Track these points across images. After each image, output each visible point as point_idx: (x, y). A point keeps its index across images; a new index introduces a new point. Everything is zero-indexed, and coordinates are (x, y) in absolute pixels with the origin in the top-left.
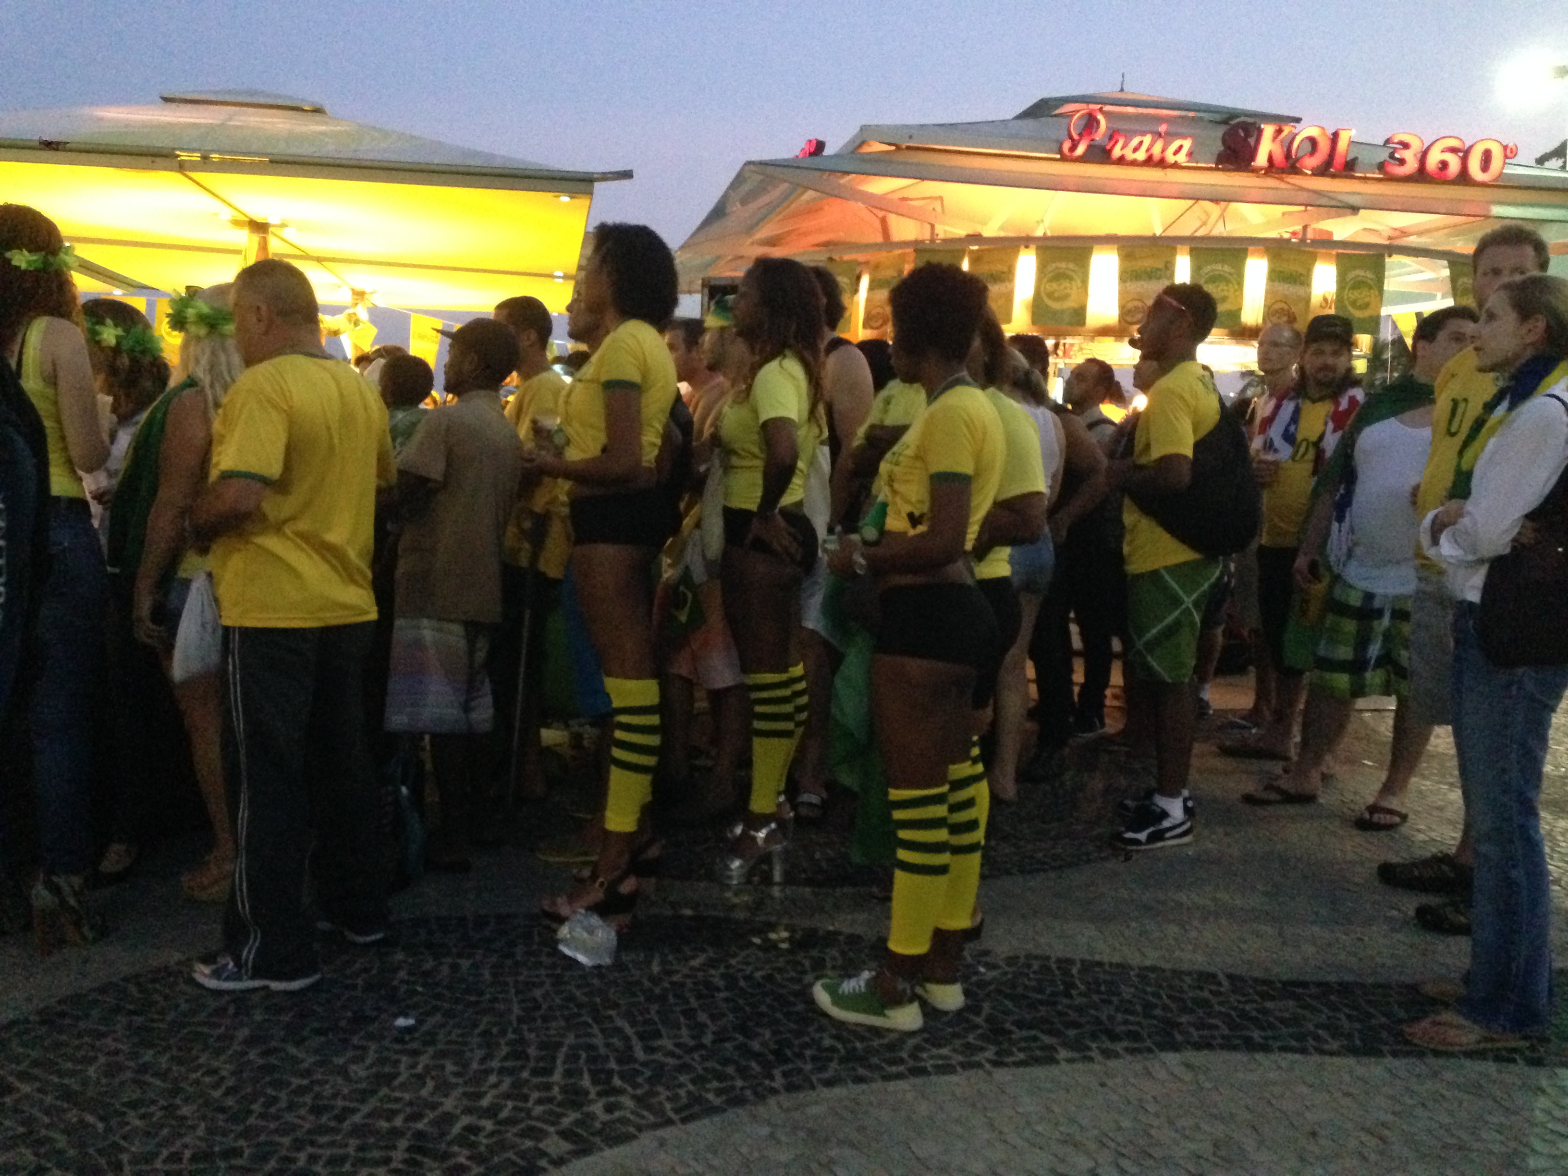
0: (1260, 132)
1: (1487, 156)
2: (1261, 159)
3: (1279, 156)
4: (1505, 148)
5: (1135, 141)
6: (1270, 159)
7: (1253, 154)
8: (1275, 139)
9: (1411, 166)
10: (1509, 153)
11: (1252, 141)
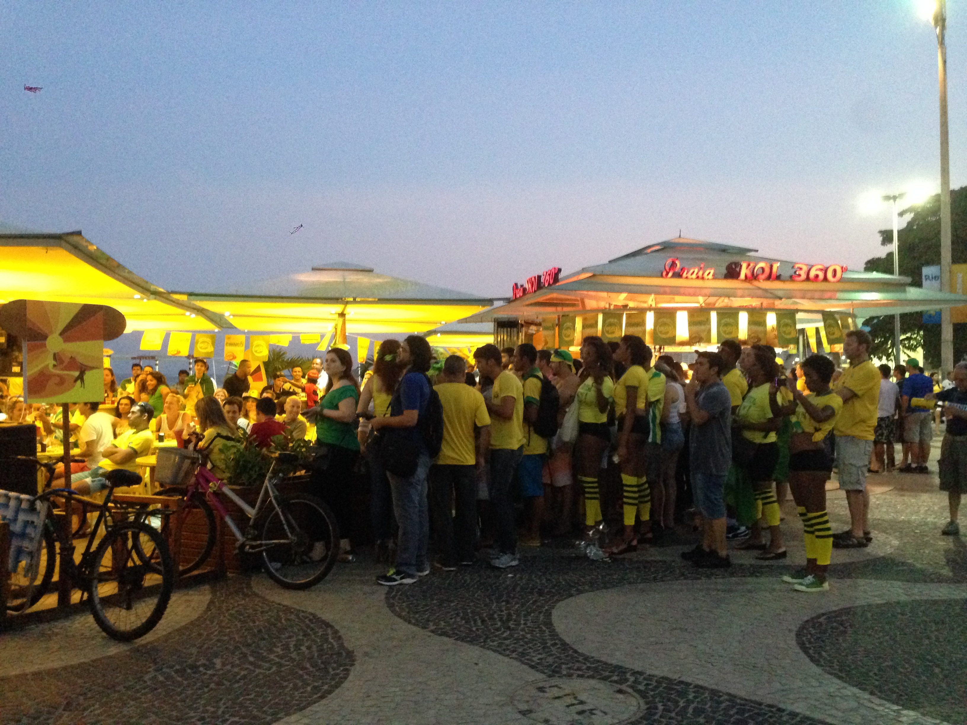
0: (741, 266)
1: (835, 271)
2: (742, 276)
3: (749, 275)
4: (842, 268)
5: (691, 271)
6: (746, 276)
7: (739, 274)
8: (747, 268)
9: (804, 276)
10: (844, 270)
11: (738, 269)
